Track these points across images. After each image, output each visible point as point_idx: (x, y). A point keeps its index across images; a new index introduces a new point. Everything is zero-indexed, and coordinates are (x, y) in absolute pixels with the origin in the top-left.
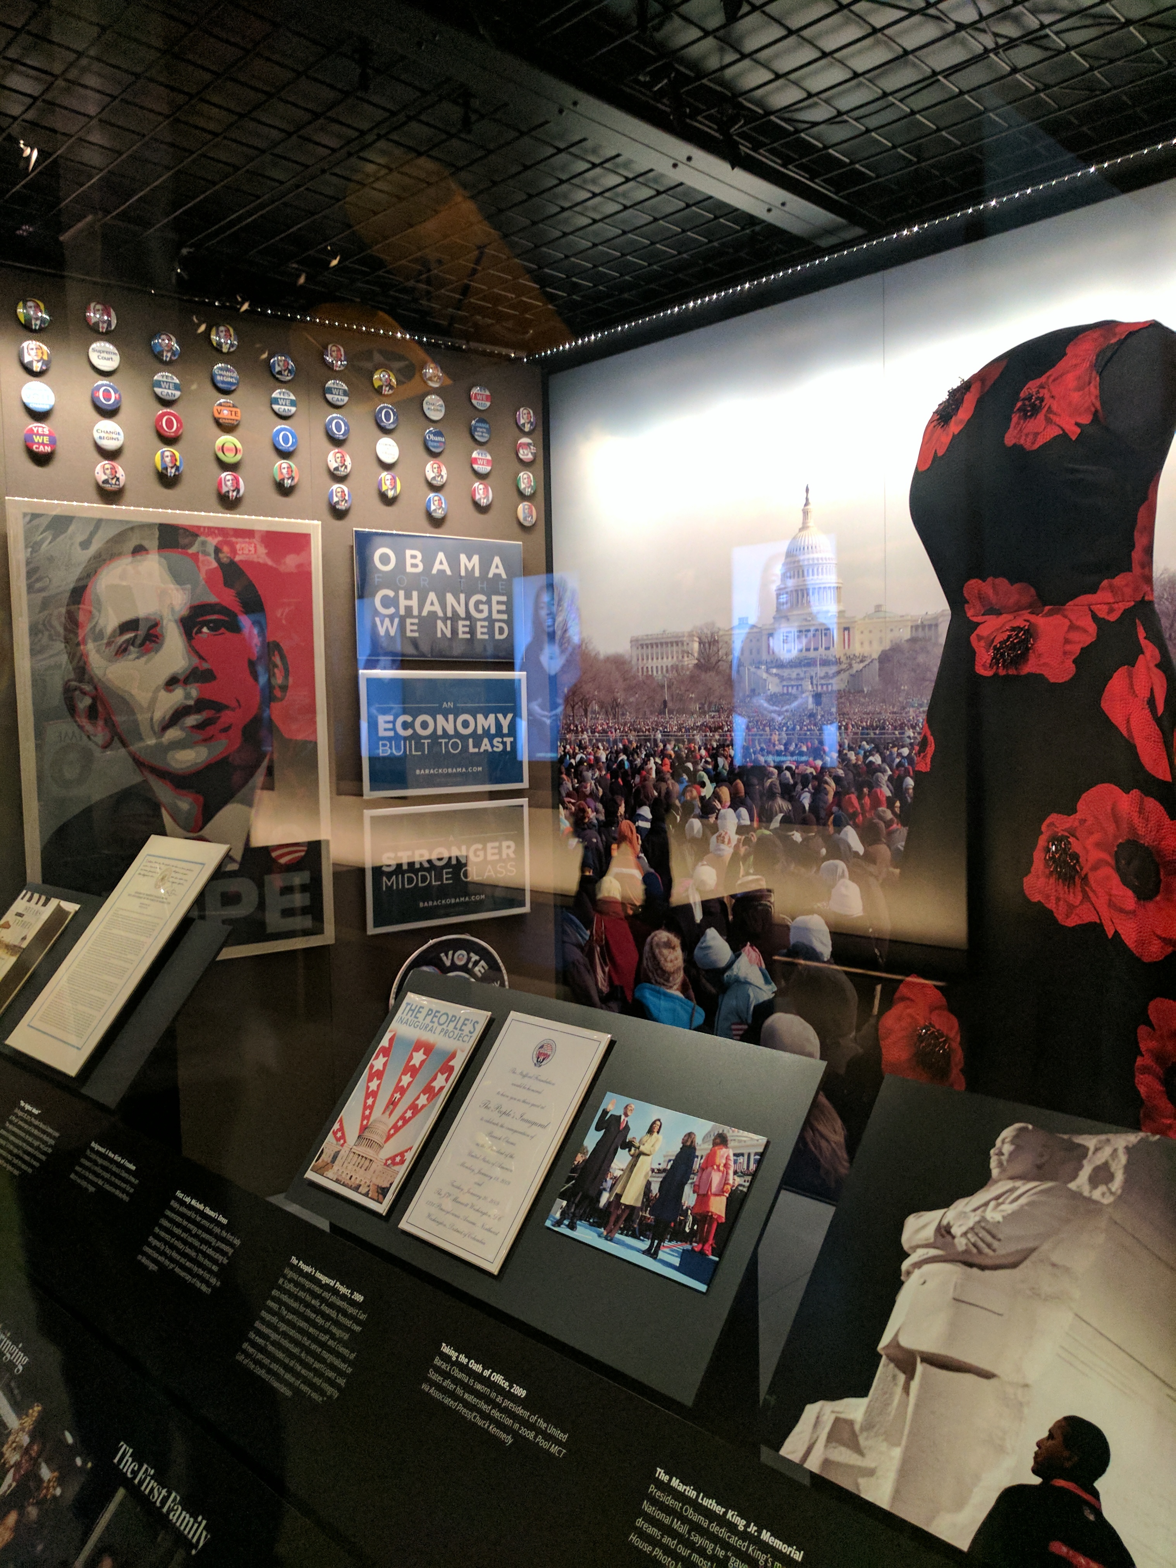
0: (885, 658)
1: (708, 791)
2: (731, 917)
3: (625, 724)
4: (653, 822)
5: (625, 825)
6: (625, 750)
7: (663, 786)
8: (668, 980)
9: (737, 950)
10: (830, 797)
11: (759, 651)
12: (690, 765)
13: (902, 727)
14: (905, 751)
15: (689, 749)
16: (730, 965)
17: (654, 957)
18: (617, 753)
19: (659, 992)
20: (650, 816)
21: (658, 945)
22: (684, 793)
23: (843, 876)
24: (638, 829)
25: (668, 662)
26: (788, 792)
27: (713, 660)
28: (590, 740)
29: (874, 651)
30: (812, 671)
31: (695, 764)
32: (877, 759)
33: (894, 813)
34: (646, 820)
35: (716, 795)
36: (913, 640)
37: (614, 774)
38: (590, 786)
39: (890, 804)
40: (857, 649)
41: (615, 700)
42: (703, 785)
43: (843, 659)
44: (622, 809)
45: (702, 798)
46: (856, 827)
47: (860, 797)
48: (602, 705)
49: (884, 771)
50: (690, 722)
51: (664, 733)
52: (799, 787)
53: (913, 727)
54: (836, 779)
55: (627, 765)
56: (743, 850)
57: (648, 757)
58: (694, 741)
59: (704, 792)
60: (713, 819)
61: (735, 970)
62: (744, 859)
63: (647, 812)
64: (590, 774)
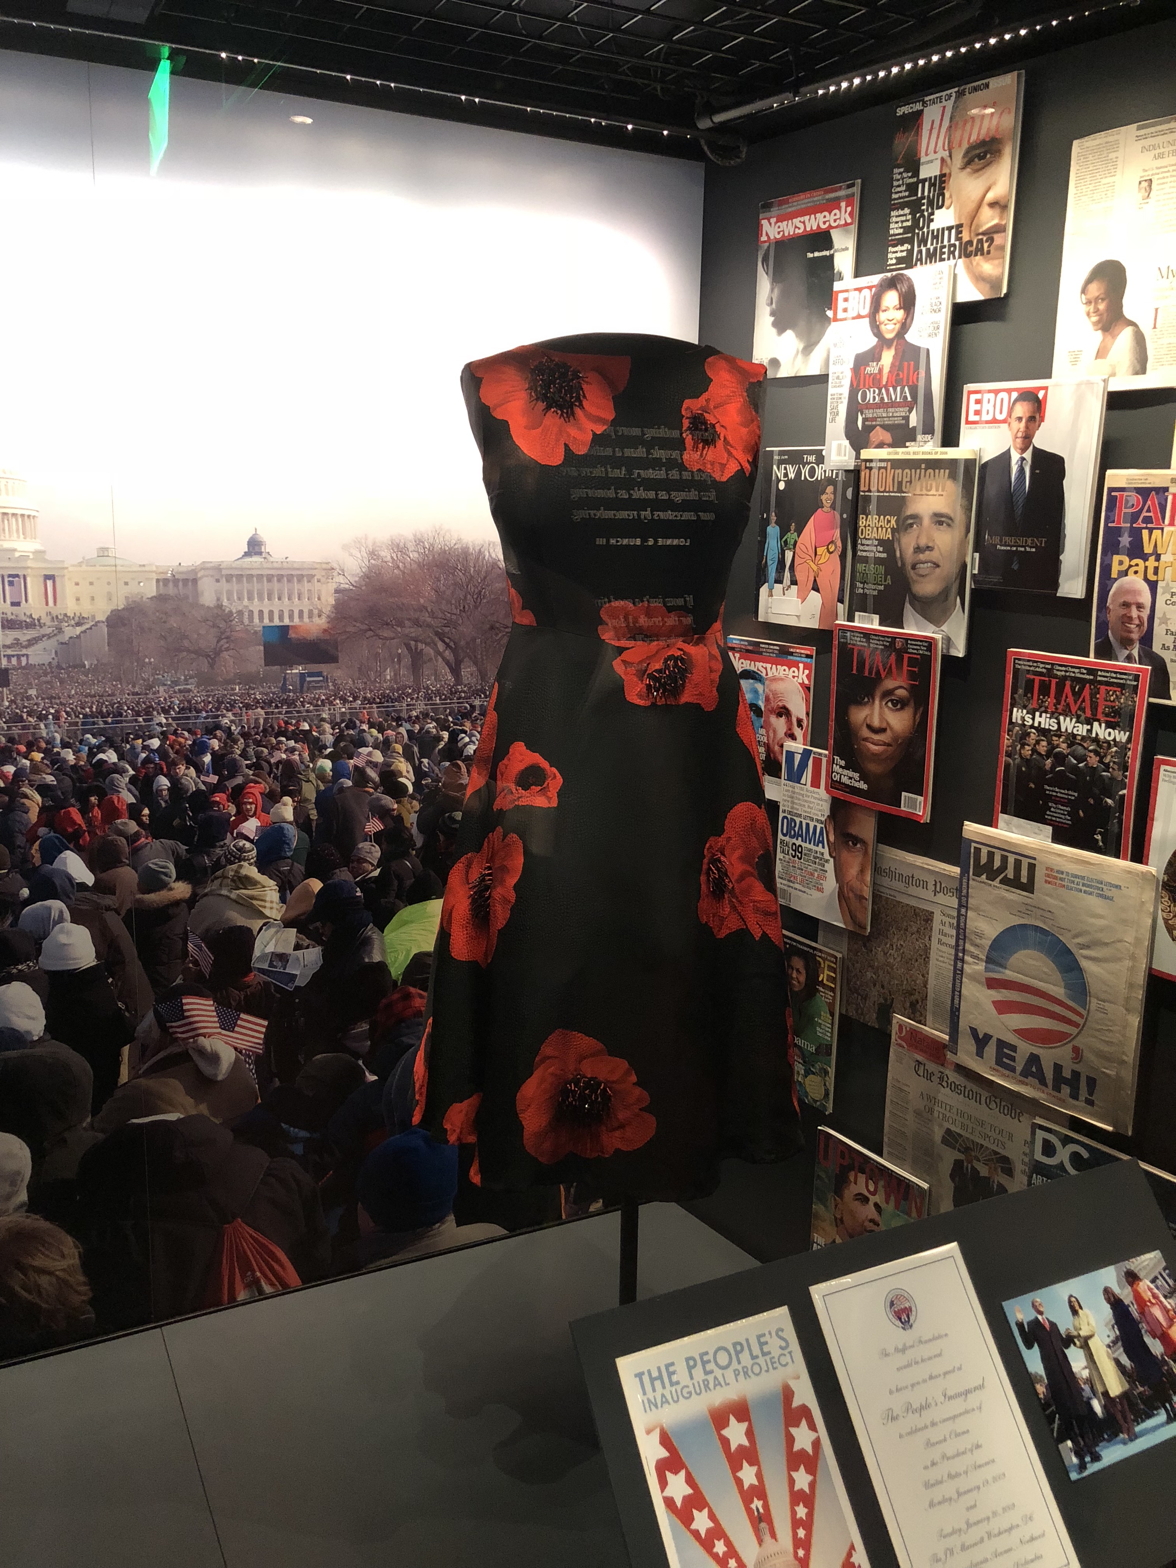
0: (116, 620)
10: (33, 815)
13: (148, 711)
14: (155, 743)
23: (61, 919)
29: (101, 610)
32: (111, 756)
33: (140, 823)
36: (160, 598)
39: (134, 812)
40: (70, 606)
43: (45, 620)
46: (79, 850)
47: (85, 810)
49: (122, 772)
53: (166, 711)
54: (43, 789)
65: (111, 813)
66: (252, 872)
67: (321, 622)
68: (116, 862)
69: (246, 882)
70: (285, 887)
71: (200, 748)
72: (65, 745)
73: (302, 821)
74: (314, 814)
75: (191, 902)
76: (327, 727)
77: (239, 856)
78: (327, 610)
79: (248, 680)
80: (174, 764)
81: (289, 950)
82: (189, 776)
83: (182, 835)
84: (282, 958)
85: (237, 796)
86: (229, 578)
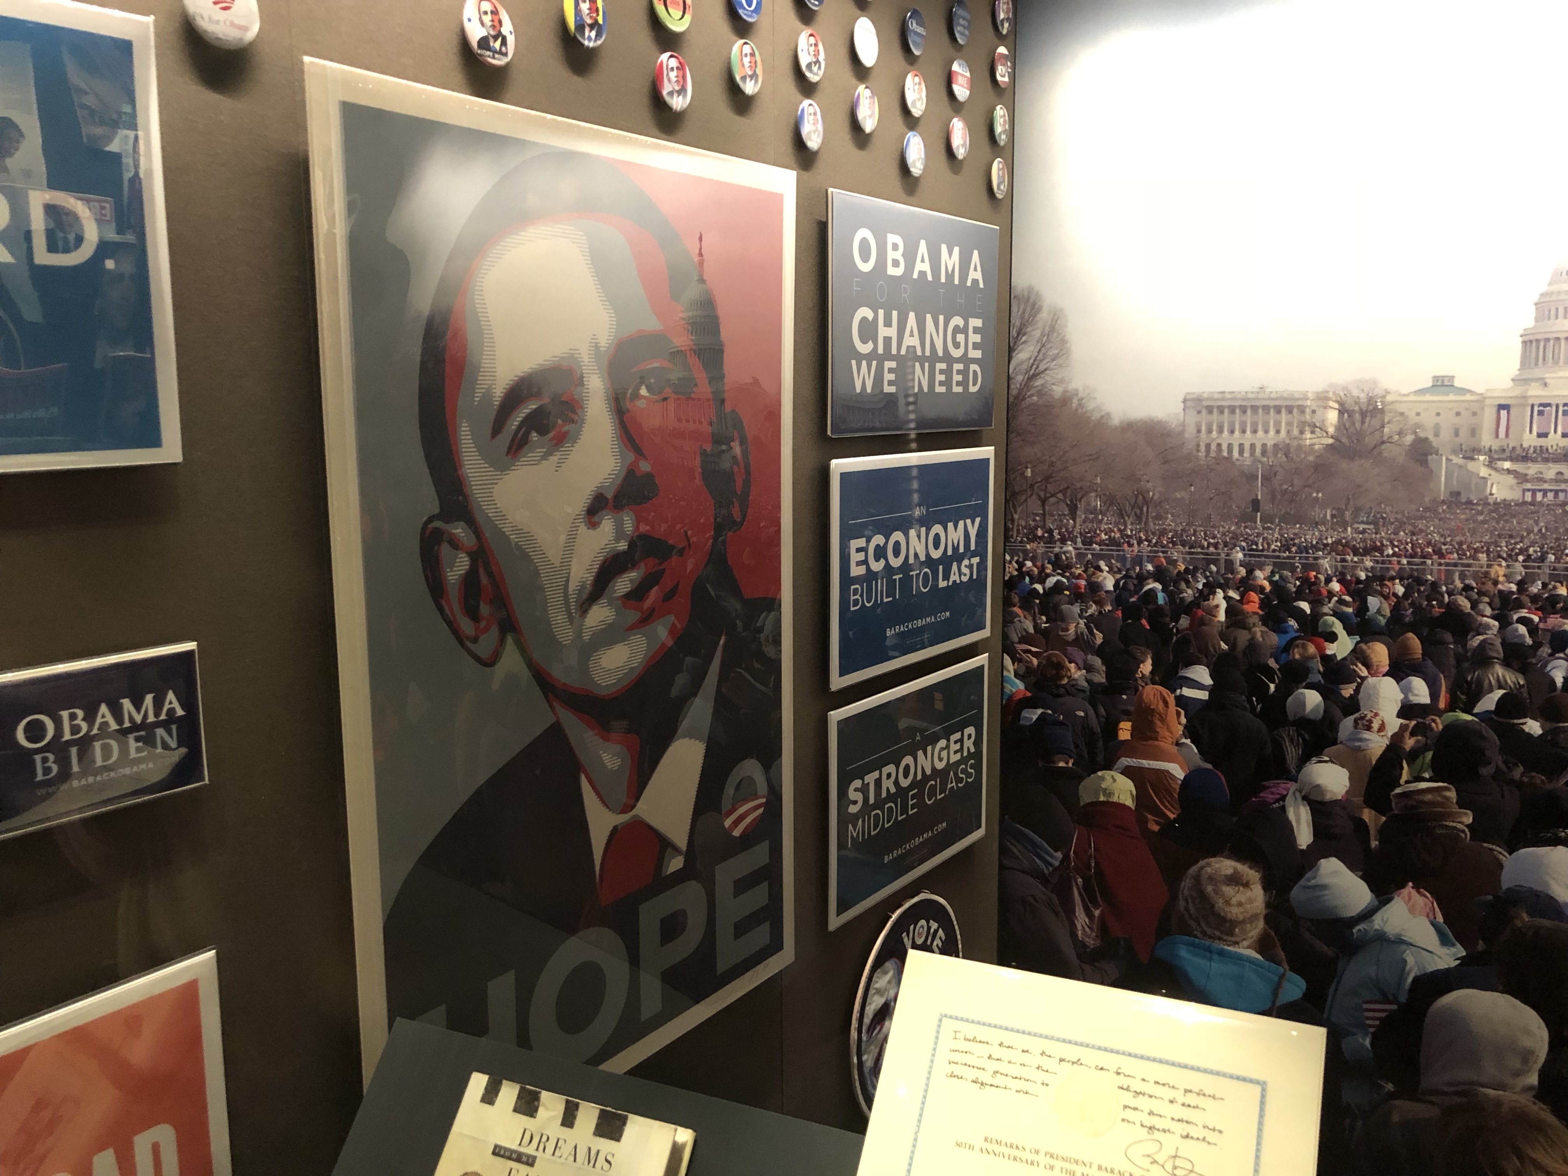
2: (1374, 844)
3: (1163, 533)
4: (1212, 690)
5: (1152, 693)
6: (1159, 575)
8: (1231, 933)
9: (1383, 893)
11: (1473, 432)
12: (1305, 606)
15: (1305, 581)
16: (1367, 915)
17: (1202, 895)
18: (1142, 579)
19: (1209, 950)
20: (1208, 681)
21: (1211, 879)
22: (1288, 647)
24: (1181, 701)
25: (1271, 438)
27: (1369, 441)
28: (1080, 556)
31: (1316, 603)
35: (1358, 655)
37: (1131, 613)
38: (1075, 627)
41: (1142, 493)
42: (1332, 637)
44: (1147, 667)
45: (1327, 659)
48: (1110, 500)
50: (1312, 537)
51: (1250, 552)
52: (1546, 650)
55: (1161, 598)
56: (1410, 743)
57: (1210, 588)
58: (1317, 568)
59: (1331, 649)
60: (1348, 691)
61: (1378, 922)
62: (1413, 755)
63: (1202, 674)
64: (1076, 609)
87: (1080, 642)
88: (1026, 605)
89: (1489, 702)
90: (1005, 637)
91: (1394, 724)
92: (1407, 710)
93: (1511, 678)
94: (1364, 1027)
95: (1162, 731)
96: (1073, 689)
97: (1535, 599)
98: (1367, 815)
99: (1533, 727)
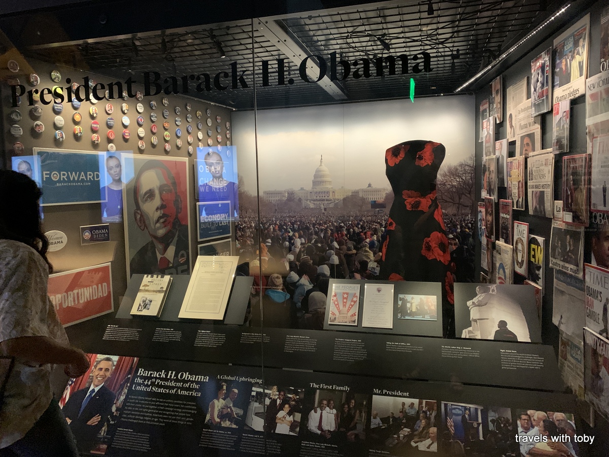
0: (344, 199)
1: (291, 234)
3: (261, 216)
5: (262, 245)
6: (262, 223)
7: (276, 233)
8: (277, 288)
9: (300, 277)
10: (329, 234)
11: (307, 197)
12: (285, 227)
13: (349, 217)
14: (350, 223)
15: (285, 223)
16: (298, 281)
17: (272, 281)
18: (259, 224)
20: (271, 242)
21: (273, 278)
22: (283, 235)
23: (333, 254)
24: (267, 246)
25: (277, 199)
26: (316, 233)
27: (292, 198)
28: (248, 220)
29: (342, 198)
30: (323, 202)
32: (342, 224)
33: (347, 238)
34: (269, 243)
35: (294, 235)
36: (352, 195)
37: (257, 230)
38: (248, 233)
39: (346, 236)
40: (337, 197)
42: (289, 232)
43: (333, 199)
45: (289, 236)
46: (336, 241)
47: (338, 235)
48: (252, 210)
49: (344, 228)
50: (285, 215)
51: (276, 218)
52: (320, 232)
53: (352, 217)
54: (331, 230)
55: (262, 227)
56: (302, 250)
57: (270, 225)
58: (286, 220)
59: (289, 234)
60: (293, 242)
61: (300, 282)
62: (303, 252)
63: (269, 240)
64: (248, 230)
65: (342, 235)
66: (368, 250)
67: (383, 200)
68: (343, 245)
69: (367, 251)
70: (375, 254)
71: (358, 224)
72: (335, 222)
73: (378, 240)
74: (380, 239)
75: (356, 254)
76: (384, 221)
77: (365, 246)
78: (384, 197)
79: (368, 211)
80: (353, 227)
81: (375, 267)
82: (356, 229)
83: (354, 241)
84: (374, 268)
85: (365, 234)
86: (365, 191)
87: (249, 236)
88: (240, 230)
89: (313, 241)
90: (236, 236)
91: (300, 246)
92: (302, 244)
93: (316, 237)
94: (299, 301)
95: (264, 252)
96: (249, 245)
97: (318, 224)
98: (297, 263)
99: (320, 245)
